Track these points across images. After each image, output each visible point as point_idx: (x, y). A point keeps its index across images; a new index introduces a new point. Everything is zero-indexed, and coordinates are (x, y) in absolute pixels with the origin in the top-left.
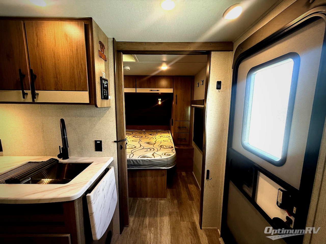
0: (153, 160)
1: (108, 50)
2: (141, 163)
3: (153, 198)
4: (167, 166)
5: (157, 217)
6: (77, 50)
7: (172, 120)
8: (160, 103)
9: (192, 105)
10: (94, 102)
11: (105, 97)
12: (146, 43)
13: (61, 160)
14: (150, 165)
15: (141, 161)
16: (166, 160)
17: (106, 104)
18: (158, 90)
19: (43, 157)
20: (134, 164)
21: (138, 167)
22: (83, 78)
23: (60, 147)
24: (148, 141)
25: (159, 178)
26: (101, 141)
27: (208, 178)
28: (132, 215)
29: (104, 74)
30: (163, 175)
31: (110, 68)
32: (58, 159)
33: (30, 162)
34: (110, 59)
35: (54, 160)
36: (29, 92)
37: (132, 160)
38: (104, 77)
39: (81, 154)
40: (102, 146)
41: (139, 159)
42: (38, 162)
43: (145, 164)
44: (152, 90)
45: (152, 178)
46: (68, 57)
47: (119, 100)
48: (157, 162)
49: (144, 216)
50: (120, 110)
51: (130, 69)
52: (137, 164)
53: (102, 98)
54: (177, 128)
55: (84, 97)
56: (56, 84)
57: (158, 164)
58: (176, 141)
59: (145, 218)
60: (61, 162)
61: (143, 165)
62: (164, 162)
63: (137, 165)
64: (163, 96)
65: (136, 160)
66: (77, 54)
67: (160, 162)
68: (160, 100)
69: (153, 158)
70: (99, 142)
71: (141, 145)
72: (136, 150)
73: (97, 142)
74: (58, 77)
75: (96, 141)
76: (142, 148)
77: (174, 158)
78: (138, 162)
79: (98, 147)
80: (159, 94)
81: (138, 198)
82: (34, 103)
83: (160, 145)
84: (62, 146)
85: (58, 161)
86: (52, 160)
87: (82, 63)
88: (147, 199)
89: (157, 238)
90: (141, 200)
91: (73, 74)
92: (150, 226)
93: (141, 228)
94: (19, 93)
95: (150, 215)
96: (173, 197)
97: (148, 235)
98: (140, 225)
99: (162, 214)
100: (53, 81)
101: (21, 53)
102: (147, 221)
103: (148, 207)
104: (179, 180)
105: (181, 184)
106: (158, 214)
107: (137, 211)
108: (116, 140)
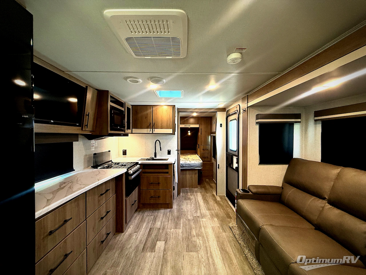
3: (190, 188)
4: (198, 167)
5: (194, 193)
7: (199, 145)
8: (189, 134)
9: (211, 135)
10: (174, 133)
14: (189, 166)
18: (189, 126)
22: (171, 124)
25: (193, 176)
26: (171, 150)
27: (218, 168)
30: (196, 174)
36: (151, 129)
39: (161, 156)
40: (171, 153)
41: (183, 163)
43: (186, 166)
44: (185, 126)
45: (190, 175)
47: (179, 132)
49: (187, 192)
54: (202, 150)
55: (170, 131)
56: (161, 127)
57: (193, 166)
58: (202, 157)
62: (196, 165)
64: (192, 129)
67: (194, 164)
68: (189, 132)
74: (162, 124)
75: (168, 150)
79: (169, 153)
82: (152, 133)
83: (193, 159)
88: (187, 188)
89: (195, 197)
90: (184, 189)
91: (168, 123)
92: (191, 195)
93: (187, 195)
94: (148, 130)
95: (190, 193)
96: (201, 187)
97: (191, 197)
98: (186, 195)
99: (196, 192)
100: (160, 125)
101: (150, 117)
102: (189, 194)
103: (188, 191)
104: (205, 182)
105: (206, 184)
106: (194, 192)
107: (182, 192)
108: (177, 150)
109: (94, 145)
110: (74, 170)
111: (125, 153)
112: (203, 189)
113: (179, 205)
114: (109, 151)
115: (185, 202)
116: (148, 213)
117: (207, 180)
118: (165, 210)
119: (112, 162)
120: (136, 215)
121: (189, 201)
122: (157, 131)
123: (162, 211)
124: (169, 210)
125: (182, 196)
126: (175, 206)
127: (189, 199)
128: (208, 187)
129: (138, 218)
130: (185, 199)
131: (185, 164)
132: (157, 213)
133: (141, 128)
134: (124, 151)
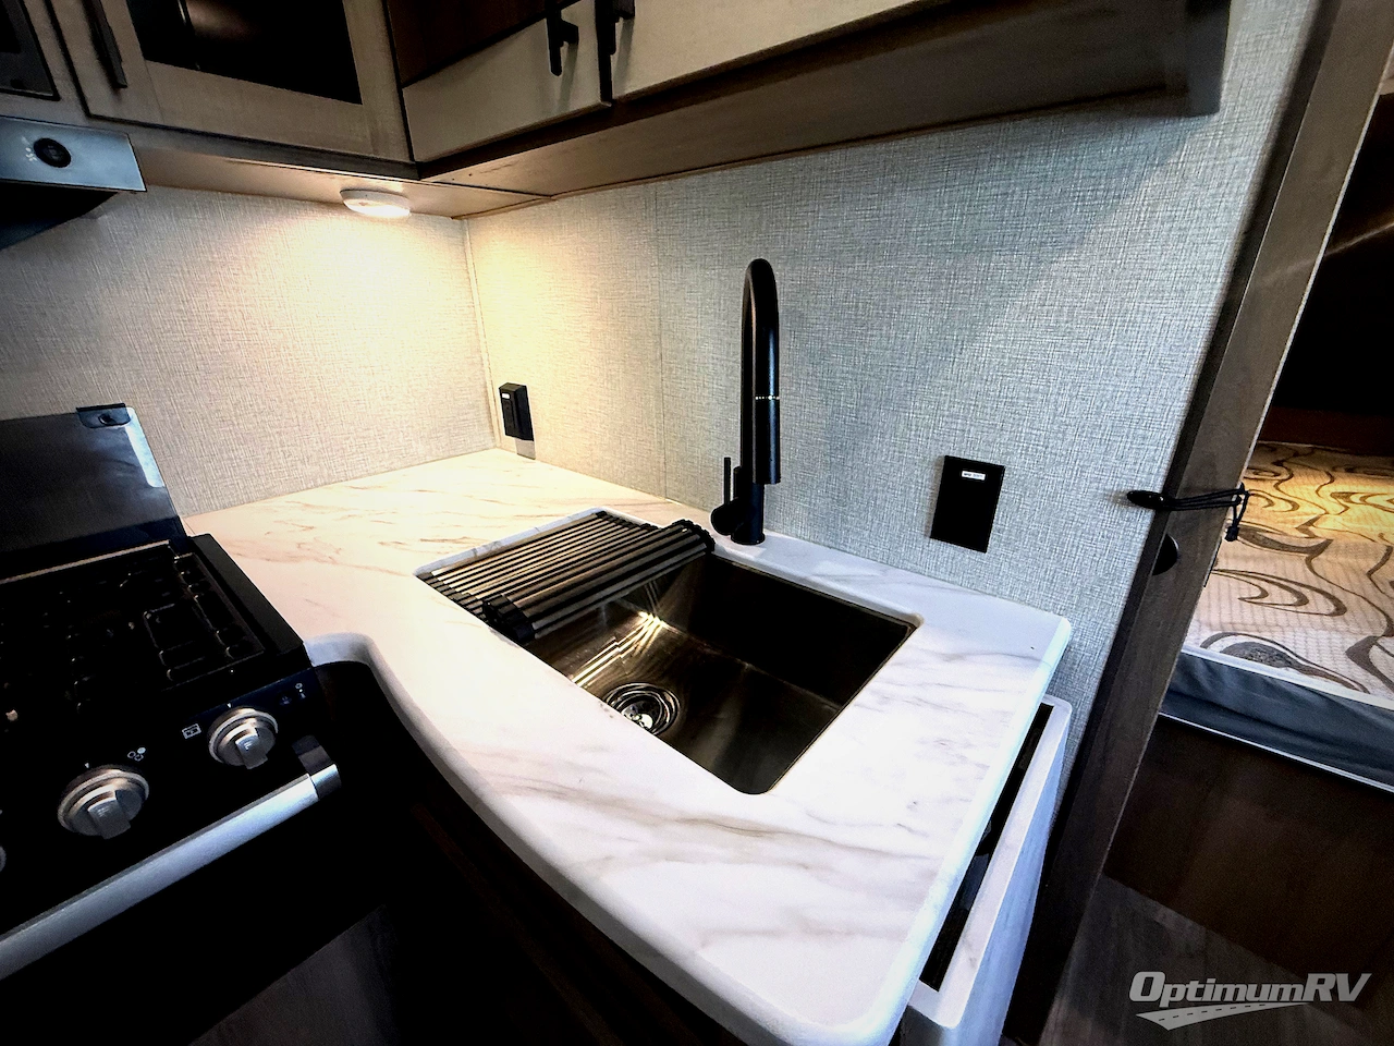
13: (725, 545)
19: (650, 498)
23: (727, 461)
26: (995, 473)
32: (712, 532)
33: (602, 515)
35: (697, 537)
39: (830, 529)
40: (999, 514)
42: (630, 524)
60: (724, 552)
70: (982, 477)
73: (965, 474)
75: (952, 466)
84: (736, 463)
85: (711, 543)
86: (687, 536)
108: (1156, 486)
134: (506, 396)
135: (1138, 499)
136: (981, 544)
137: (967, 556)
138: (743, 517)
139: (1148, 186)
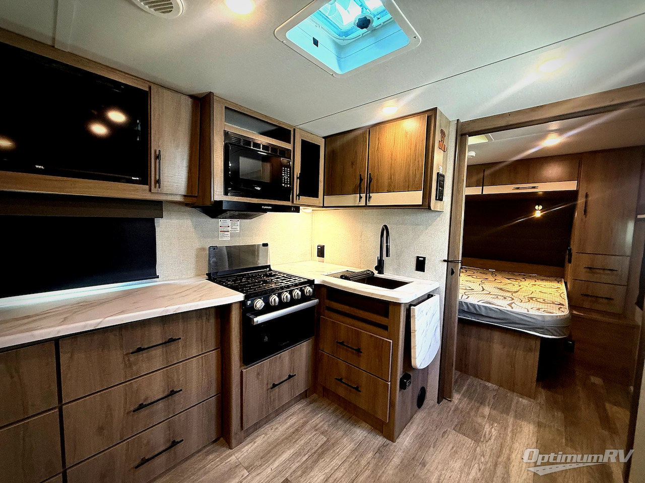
0: (509, 313)
1: (448, 137)
2: (483, 312)
3: (501, 388)
4: (541, 330)
6: (416, 146)
7: (570, 251)
8: (538, 214)
9: (641, 216)
10: (427, 203)
11: (440, 197)
12: (510, 114)
14: (501, 320)
15: (483, 309)
16: (539, 318)
17: (439, 207)
18: (534, 187)
20: (468, 311)
21: (476, 317)
22: (418, 176)
24: (500, 286)
25: (520, 354)
26: (424, 258)
28: (458, 391)
29: (442, 168)
30: (531, 350)
31: (448, 160)
32: (374, 272)
34: (449, 147)
35: (371, 272)
36: (363, 195)
37: (466, 303)
38: (441, 172)
39: (397, 271)
40: (426, 265)
41: (480, 303)
43: (490, 315)
44: (518, 188)
45: (504, 348)
46: (406, 155)
47: (457, 202)
48: (518, 318)
49: (482, 402)
50: (457, 217)
51: (474, 156)
52: (475, 312)
53: (436, 200)
54: (582, 271)
55: (416, 197)
56: (390, 185)
57: (520, 322)
59: (482, 406)
60: (376, 275)
61: (486, 315)
62: (532, 321)
63: (475, 314)
65: (473, 305)
66: (415, 150)
67: (525, 318)
69: (509, 308)
70: (422, 259)
71: (483, 290)
72: (473, 293)
73: (420, 259)
74: (392, 178)
75: (418, 257)
76: (485, 292)
77: (561, 319)
78: (478, 309)
79: (420, 265)
80: (540, 195)
81: (472, 377)
82: (366, 206)
83: (530, 296)
86: (367, 272)
87: (420, 160)
88: (490, 385)
89: (504, 439)
90: (476, 381)
91: (408, 173)
92: (492, 419)
93: (472, 413)
94: (356, 197)
95: (494, 407)
96: (552, 405)
97: (487, 428)
98: (471, 409)
99: (520, 416)
100: (386, 183)
101: (363, 159)
102: (486, 411)
103: (490, 396)
104: (579, 388)
105: (582, 394)
106: (512, 413)
107: (467, 391)
108: (446, 259)
109: (229, 229)
110: (158, 277)
111: (321, 252)
112: (559, 414)
113: (423, 443)
114: (265, 245)
115: (453, 436)
116: (323, 420)
117: (596, 380)
118: (370, 436)
119: (270, 270)
120: (297, 407)
121: (469, 442)
122: (378, 199)
123: (360, 433)
124: (379, 440)
125: (456, 409)
126: (406, 440)
127: (476, 434)
128: (586, 412)
129: (294, 419)
130: (459, 428)
131: (485, 307)
132: (341, 433)
133: (342, 193)
134: (319, 247)
135: (445, 261)
136: (423, 271)
137: (422, 273)
138: (380, 267)
139: (438, 219)
